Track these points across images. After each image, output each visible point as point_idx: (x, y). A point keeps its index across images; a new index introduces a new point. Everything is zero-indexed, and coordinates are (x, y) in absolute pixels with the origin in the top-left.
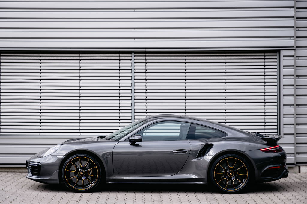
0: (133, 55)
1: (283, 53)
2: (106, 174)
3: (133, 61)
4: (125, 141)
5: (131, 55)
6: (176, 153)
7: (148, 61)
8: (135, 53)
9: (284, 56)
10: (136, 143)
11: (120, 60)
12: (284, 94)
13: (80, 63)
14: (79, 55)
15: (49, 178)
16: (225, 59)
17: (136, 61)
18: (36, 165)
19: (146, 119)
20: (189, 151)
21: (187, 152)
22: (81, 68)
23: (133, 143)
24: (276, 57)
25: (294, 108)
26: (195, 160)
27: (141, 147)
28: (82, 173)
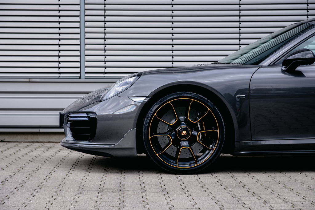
2: (236, 134)
4: (273, 64)
15: (117, 144)
18: (87, 119)
27: (305, 76)
28: (185, 132)
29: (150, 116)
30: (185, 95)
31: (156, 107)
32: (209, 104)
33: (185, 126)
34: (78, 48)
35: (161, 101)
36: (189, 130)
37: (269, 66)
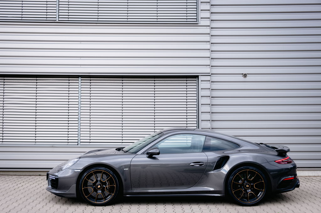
0: (80, 79)
1: (201, 78)
2: (124, 187)
3: (80, 84)
4: (143, 153)
5: (78, 79)
6: (193, 165)
7: (92, 84)
8: (82, 77)
9: (201, 81)
10: (154, 156)
11: (69, 83)
12: (202, 111)
13: (37, 85)
14: (36, 79)
15: (67, 192)
16: (155, 83)
17: (82, 84)
18: (54, 179)
19: (162, 131)
20: (206, 163)
21: (203, 164)
22: (37, 90)
23: (151, 156)
24: (195, 82)
25: (210, 123)
26: (212, 172)
27: (158, 159)
28: (99, 186)
29: (83, 178)
30: (100, 169)
31: (86, 174)
32: (111, 173)
33: (100, 183)
34: (77, 130)
35: (88, 172)
36: (102, 185)
37: (141, 154)
